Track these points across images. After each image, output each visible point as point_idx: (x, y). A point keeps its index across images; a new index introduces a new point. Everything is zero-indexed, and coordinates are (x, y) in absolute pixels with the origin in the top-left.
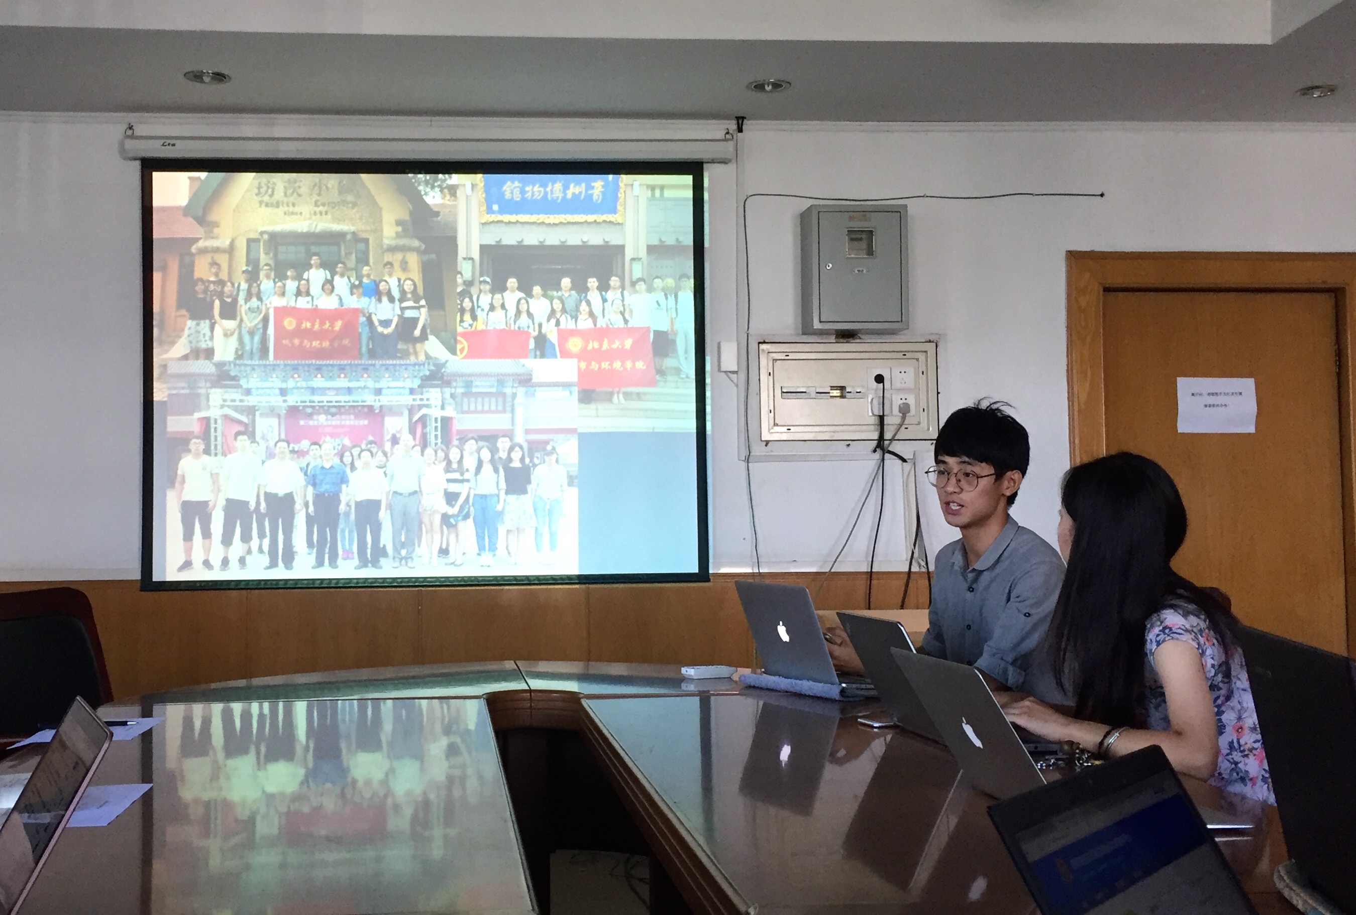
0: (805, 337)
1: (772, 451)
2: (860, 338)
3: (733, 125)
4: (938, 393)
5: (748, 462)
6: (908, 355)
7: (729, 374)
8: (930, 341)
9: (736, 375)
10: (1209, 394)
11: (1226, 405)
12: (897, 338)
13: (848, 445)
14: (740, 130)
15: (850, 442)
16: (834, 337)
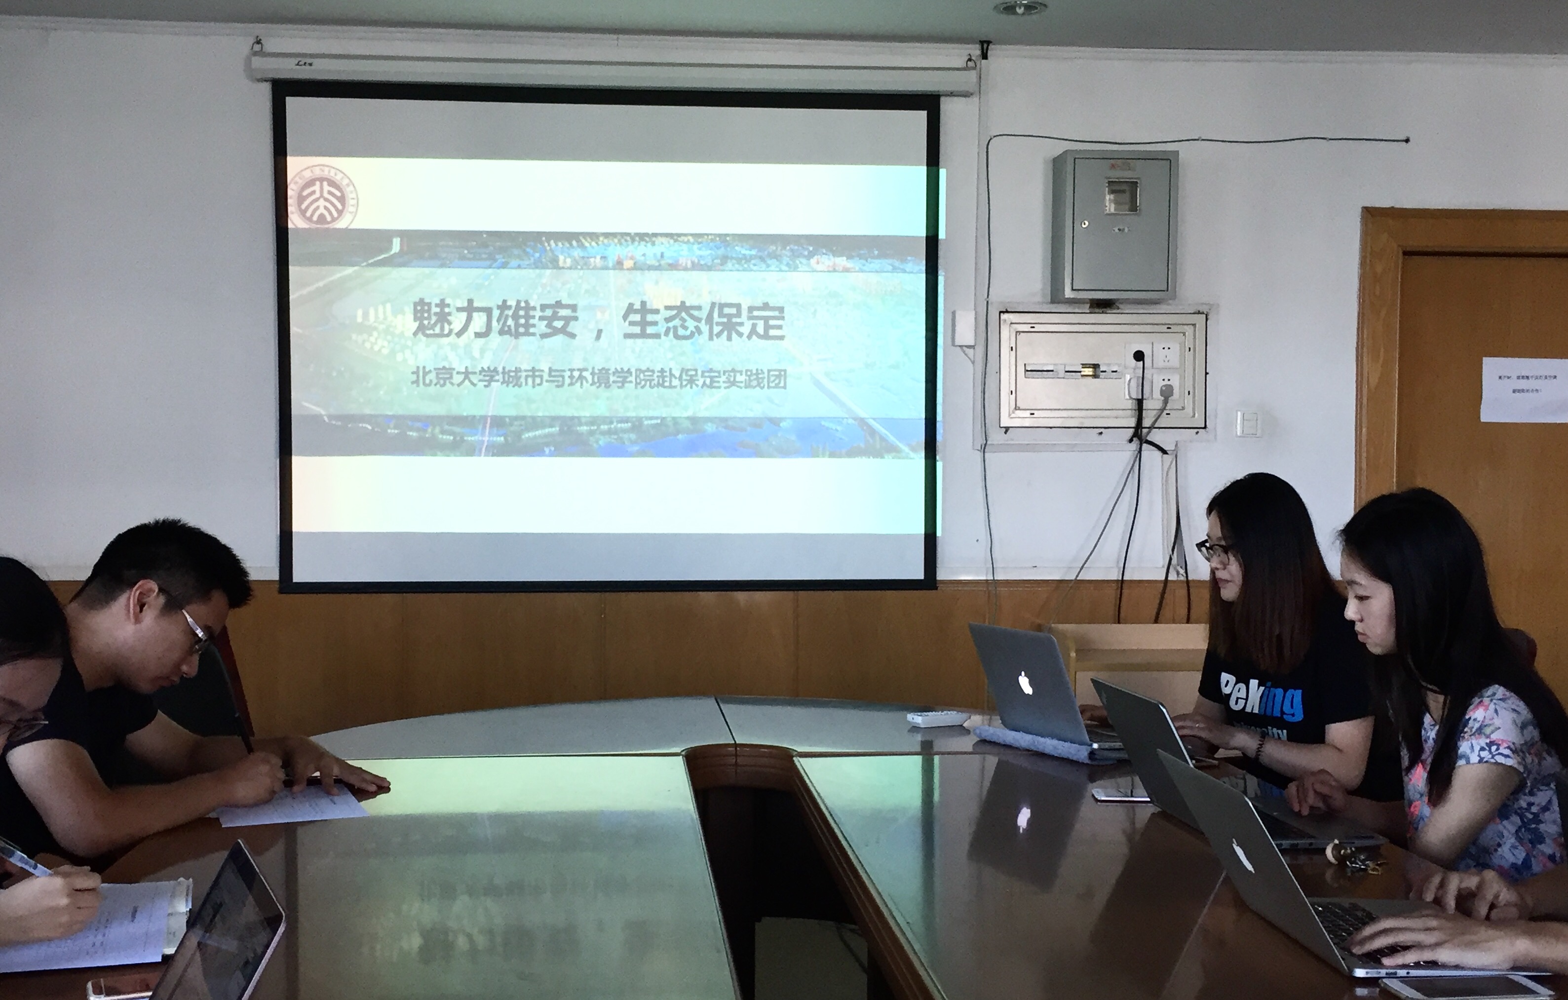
0: (1052, 306)
1: (1012, 440)
2: (1118, 308)
3: (976, 51)
4: (1206, 373)
5: (984, 452)
6: (1174, 329)
7: (964, 348)
8: (1199, 313)
9: (972, 350)
10: (1518, 378)
11: (1537, 390)
12: (1163, 308)
13: (1101, 433)
14: (985, 56)
15: (1102, 430)
16: (1088, 306)
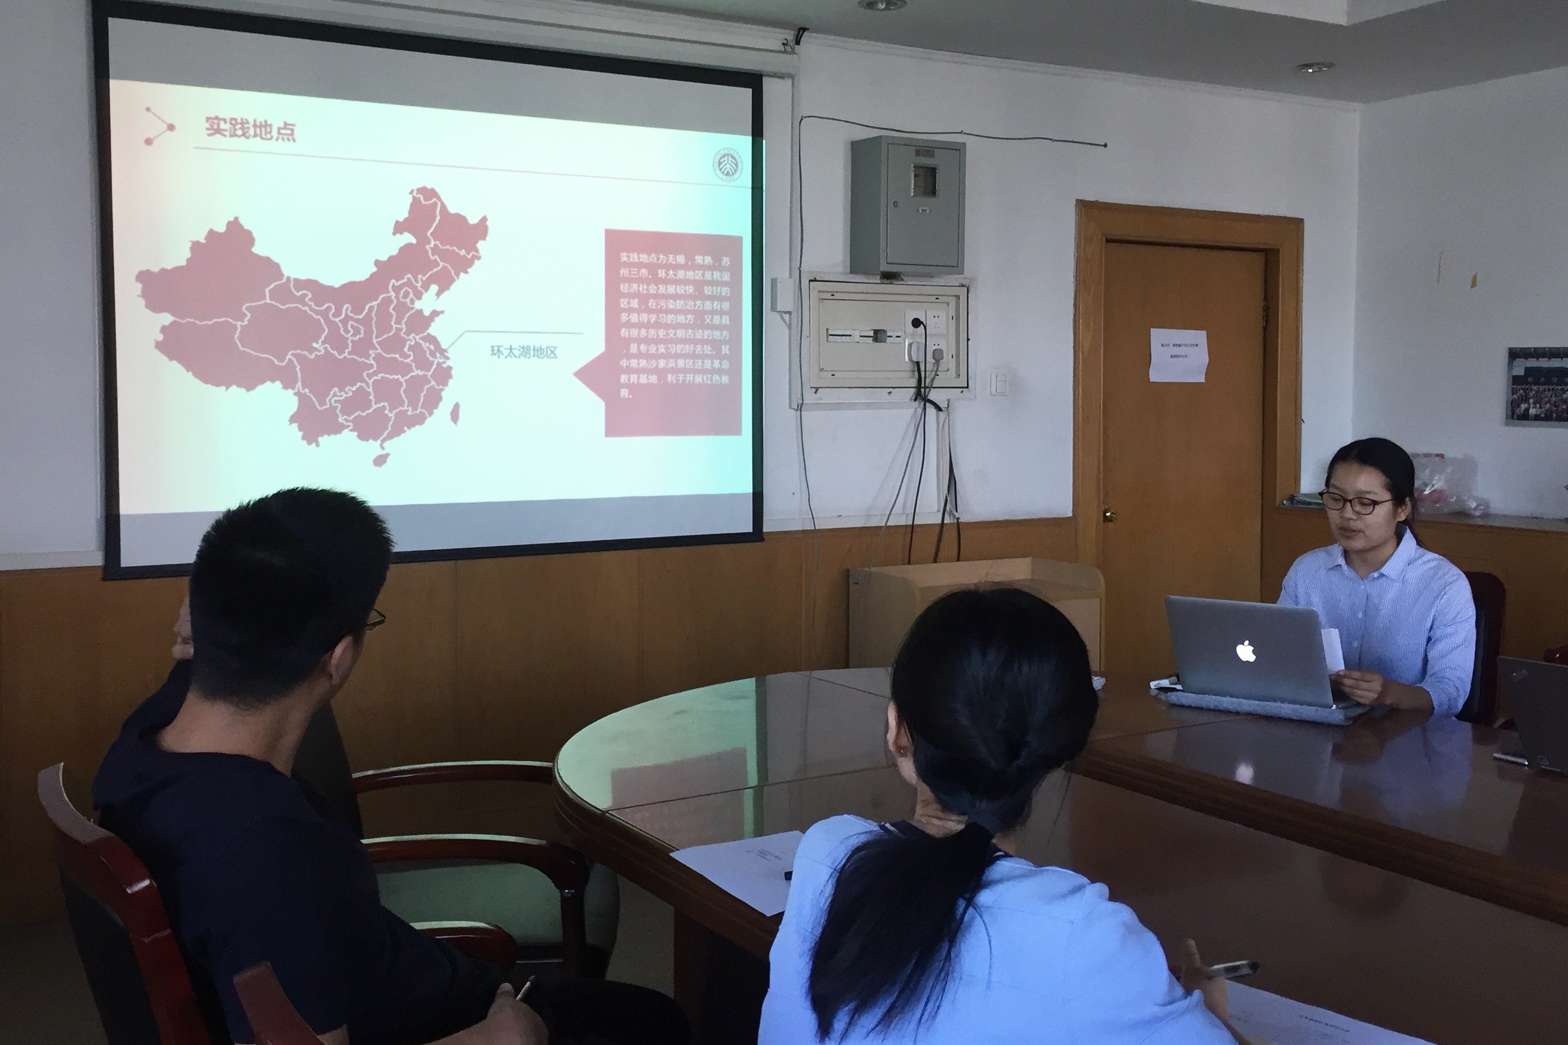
0: (853, 276)
1: (820, 399)
2: (902, 280)
3: (790, 35)
4: (968, 340)
5: (801, 411)
6: (941, 299)
7: (783, 314)
8: (963, 286)
9: (788, 315)
10: (1174, 345)
11: (1186, 356)
13: (890, 393)
14: (798, 42)
15: (891, 390)
16: (879, 277)
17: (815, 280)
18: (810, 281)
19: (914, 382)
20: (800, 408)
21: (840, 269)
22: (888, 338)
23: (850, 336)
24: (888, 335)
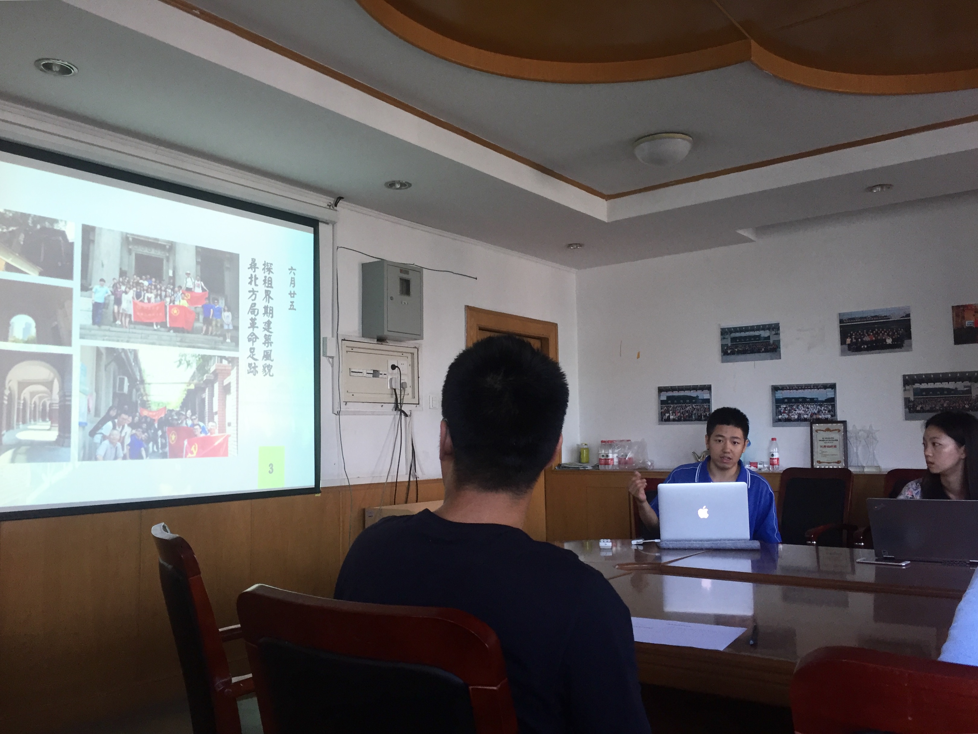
0: (363, 338)
1: (349, 409)
2: (387, 343)
3: (332, 201)
4: (419, 377)
5: (339, 415)
6: (405, 354)
7: (329, 358)
8: (415, 348)
9: (332, 359)
12: (403, 344)
13: (382, 406)
14: (336, 205)
15: (383, 404)
16: (376, 340)
17: (344, 340)
18: (342, 340)
19: (393, 400)
20: (338, 413)
21: (357, 334)
22: (380, 375)
23: (362, 373)
24: (380, 373)
